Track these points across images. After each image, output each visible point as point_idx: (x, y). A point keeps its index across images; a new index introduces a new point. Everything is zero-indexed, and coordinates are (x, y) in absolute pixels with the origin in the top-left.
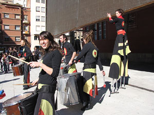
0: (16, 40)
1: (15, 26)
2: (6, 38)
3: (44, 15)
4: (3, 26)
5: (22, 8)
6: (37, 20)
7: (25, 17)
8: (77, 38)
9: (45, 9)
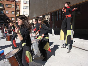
0: (12, 19)
1: (12, 11)
2: (6, 18)
3: (28, 5)
4: (5, 12)
5: (16, 1)
6: (24, 8)
7: (17, 6)
8: (47, 19)
9: (29, 2)
